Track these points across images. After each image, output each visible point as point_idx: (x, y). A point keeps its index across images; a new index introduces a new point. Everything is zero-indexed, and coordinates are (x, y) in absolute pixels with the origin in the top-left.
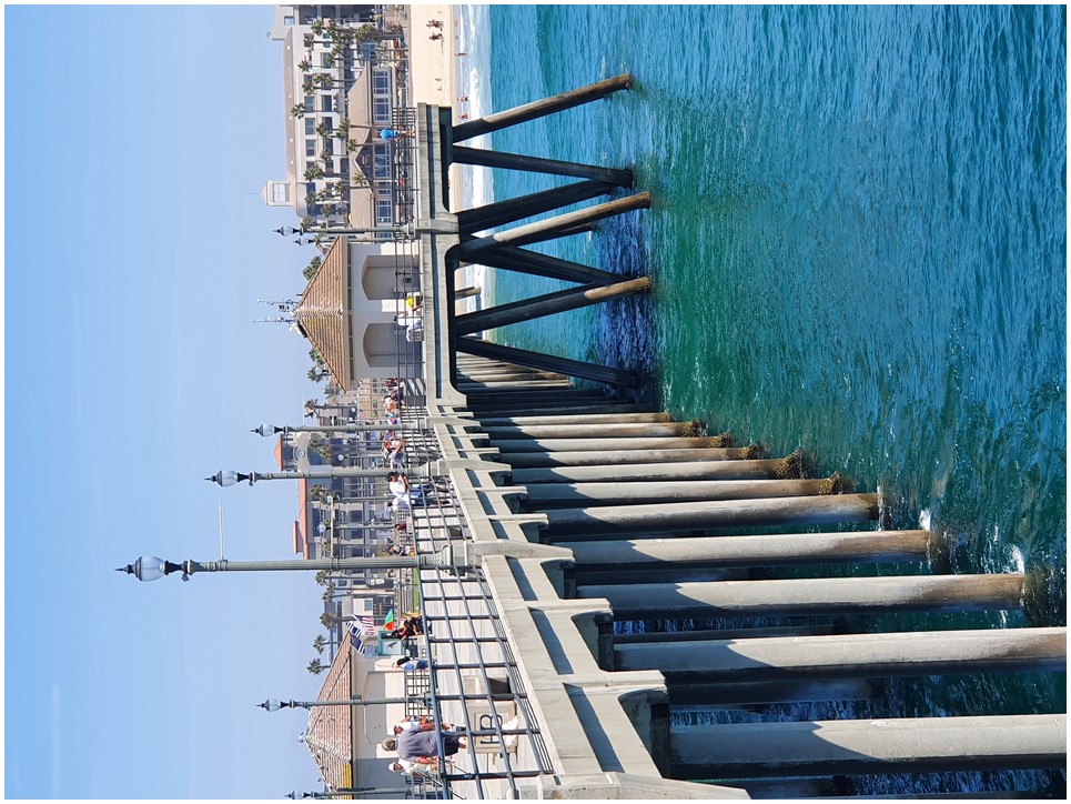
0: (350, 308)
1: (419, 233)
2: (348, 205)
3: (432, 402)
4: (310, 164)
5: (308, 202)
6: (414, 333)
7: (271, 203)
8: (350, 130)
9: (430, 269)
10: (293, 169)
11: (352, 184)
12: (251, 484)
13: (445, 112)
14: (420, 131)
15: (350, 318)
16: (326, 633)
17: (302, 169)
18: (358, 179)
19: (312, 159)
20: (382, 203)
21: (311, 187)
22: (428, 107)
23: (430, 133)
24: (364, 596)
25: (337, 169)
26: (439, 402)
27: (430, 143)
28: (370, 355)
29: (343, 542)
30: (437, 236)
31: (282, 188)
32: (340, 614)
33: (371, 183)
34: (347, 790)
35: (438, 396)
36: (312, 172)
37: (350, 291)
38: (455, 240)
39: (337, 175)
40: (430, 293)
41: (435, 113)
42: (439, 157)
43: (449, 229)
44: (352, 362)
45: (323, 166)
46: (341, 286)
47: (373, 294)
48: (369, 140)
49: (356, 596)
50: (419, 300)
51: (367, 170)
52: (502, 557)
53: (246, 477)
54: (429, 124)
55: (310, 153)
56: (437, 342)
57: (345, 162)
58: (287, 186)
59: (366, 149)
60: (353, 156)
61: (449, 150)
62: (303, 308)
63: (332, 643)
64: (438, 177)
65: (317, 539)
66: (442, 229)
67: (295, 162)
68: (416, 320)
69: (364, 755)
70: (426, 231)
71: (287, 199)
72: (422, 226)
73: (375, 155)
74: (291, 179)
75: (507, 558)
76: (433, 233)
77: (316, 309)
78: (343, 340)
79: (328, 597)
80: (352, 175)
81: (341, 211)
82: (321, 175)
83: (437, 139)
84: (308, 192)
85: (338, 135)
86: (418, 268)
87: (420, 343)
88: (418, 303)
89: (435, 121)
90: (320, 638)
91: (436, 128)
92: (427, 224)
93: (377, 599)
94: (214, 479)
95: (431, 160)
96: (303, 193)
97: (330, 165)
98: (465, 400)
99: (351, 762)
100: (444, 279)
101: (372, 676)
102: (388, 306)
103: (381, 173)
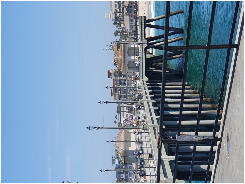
0: (125, 58)
1: (139, 44)
2: (124, 19)
3: (141, 79)
4: (115, 9)
5: (115, 18)
6: (138, 65)
7: (107, 18)
8: (125, 3)
9: (141, 51)
10: (112, 10)
11: (125, 15)
12: (106, 104)
13: (145, 17)
14: (140, 22)
15: (125, 60)
16: (117, 114)
17: (114, 11)
18: (126, 14)
19: (116, 8)
20: (131, 19)
21: (116, 15)
22: (142, 17)
23: (142, 22)
24: (126, 106)
25: (121, 11)
26: (143, 79)
27: (142, 25)
28: (129, 67)
29: (122, 94)
30: (143, 44)
31: (109, 15)
32: (121, 110)
33: (129, 15)
34: (123, 156)
35: (143, 78)
36: (116, 12)
37: (125, 55)
38: (146, 45)
39: (121, 12)
40: (141, 57)
41: (143, 18)
42: (144, 28)
43: (145, 43)
44: (125, 69)
45: (118, 10)
46: (123, 53)
47: (130, 55)
48: (129, 5)
49: (124, 106)
50: (139, 58)
51: (128, 11)
52: (152, 127)
53: (105, 102)
54: (142, 20)
55: (116, 7)
56: (143, 67)
57: (123, 9)
58: (110, 14)
59: (128, 7)
60: (125, 9)
61: (146, 25)
62: (115, 57)
63: (119, 117)
64: (143, 32)
65: (116, 93)
66: (144, 43)
67: (112, 9)
68: (138, 62)
69: (126, 149)
70: (140, 43)
71: (110, 17)
72: (140, 42)
73: (130, 8)
74: (111, 13)
75: (153, 127)
76: (142, 44)
77: (118, 58)
78: (123, 65)
79: (118, 107)
80: (125, 13)
81: (122, 20)
82: (118, 12)
83: (143, 24)
84: (115, 16)
85: (122, 3)
86: (139, 50)
87: (139, 67)
88: (139, 59)
89: (143, 20)
90: (116, 116)
91: (143, 21)
92: (141, 42)
93: (129, 107)
94: (99, 102)
95: (142, 28)
96: (114, 16)
97: (120, 9)
98: (148, 79)
99: (124, 150)
100: (144, 53)
101: (128, 133)
102: (133, 58)
103: (131, 12)
